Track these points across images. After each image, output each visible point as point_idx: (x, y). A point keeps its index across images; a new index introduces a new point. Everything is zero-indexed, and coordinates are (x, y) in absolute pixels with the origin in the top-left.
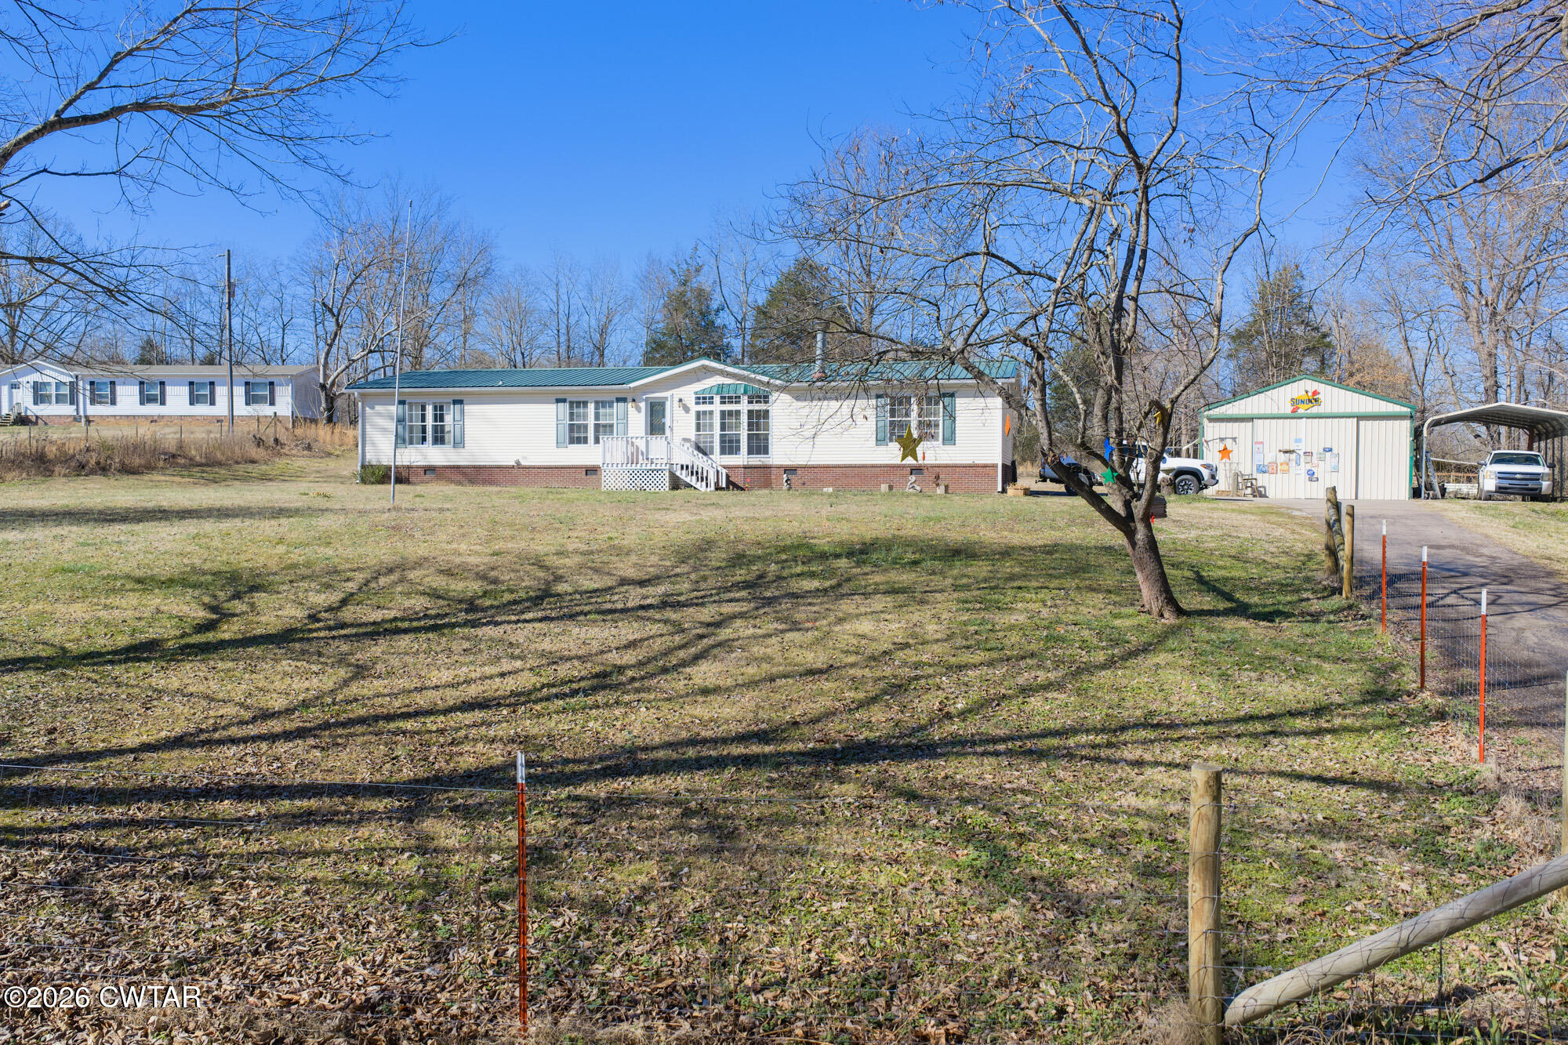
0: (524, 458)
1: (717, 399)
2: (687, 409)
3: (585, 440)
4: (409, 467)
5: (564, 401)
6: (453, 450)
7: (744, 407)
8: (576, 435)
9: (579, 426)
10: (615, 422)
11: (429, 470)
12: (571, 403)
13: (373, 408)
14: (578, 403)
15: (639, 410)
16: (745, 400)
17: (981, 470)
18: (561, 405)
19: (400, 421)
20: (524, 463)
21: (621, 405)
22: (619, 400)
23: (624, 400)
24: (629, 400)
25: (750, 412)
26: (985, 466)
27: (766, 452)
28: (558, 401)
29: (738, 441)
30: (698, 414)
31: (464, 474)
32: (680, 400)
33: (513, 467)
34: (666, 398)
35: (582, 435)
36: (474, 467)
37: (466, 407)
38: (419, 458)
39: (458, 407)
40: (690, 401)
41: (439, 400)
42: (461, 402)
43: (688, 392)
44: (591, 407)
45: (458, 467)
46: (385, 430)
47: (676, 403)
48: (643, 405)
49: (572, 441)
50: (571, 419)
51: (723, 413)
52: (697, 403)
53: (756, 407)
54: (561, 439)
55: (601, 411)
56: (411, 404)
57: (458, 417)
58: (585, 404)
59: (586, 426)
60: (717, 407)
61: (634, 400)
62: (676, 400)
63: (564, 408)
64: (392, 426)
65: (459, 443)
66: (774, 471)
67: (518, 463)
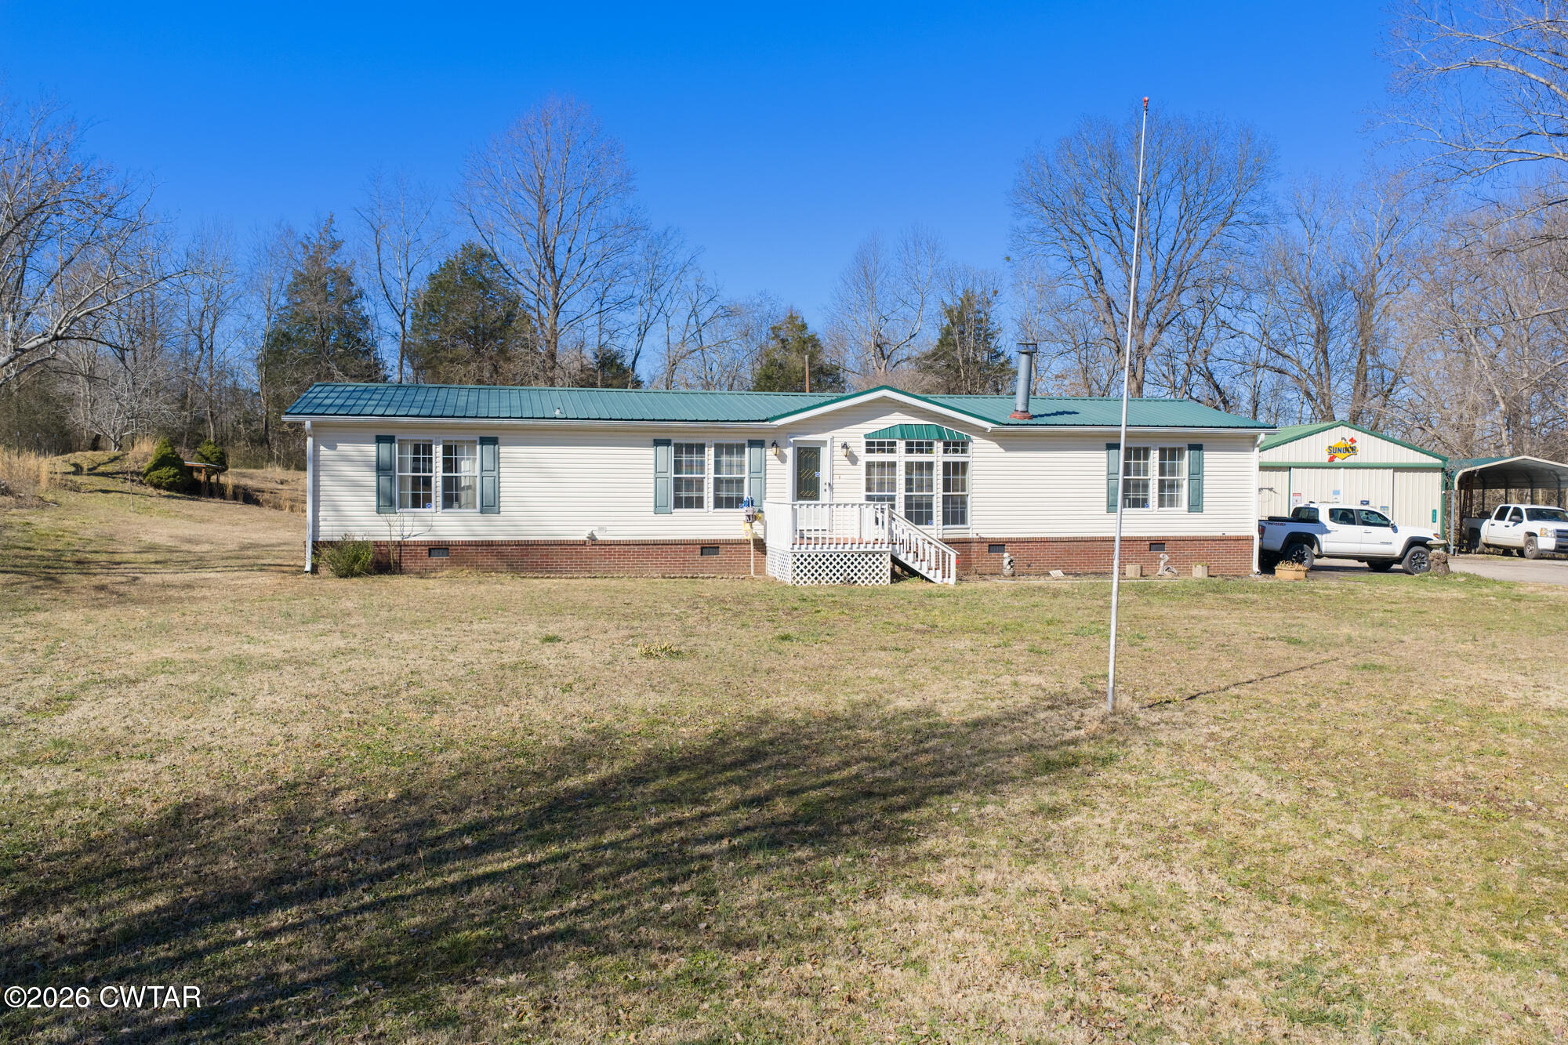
0: (601, 529)
1: (901, 445)
2: (853, 459)
3: (699, 503)
4: (399, 545)
5: (667, 443)
6: (481, 517)
7: (938, 456)
8: (683, 494)
9: (689, 482)
10: (746, 475)
11: (439, 549)
12: (678, 448)
13: (333, 447)
14: (690, 448)
15: (782, 458)
16: (939, 446)
17: (1232, 544)
18: (662, 449)
19: (383, 469)
20: (601, 537)
21: (756, 451)
22: (753, 444)
23: (760, 444)
24: (768, 443)
25: (946, 465)
26: (1238, 539)
27: (963, 521)
28: (657, 443)
29: (930, 506)
30: (869, 465)
31: (500, 555)
32: (845, 446)
33: (584, 543)
34: (824, 443)
35: (694, 494)
36: (518, 544)
37: (503, 450)
38: (418, 529)
39: (488, 448)
40: (859, 448)
41: (452, 437)
42: (494, 441)
43: (856, 435)
44: (710, 454)
45: (490, 544)
46: (355, 485)
47: (840, 453)
48: (789, 452)
49: (678, 503)
50: (678, 470)
51: (909, 465)
52: (869, 451)
53: (952, 458)
54: (661, 501)
55: (724, 458)
56: (402, 443)
57: (488, 465)
58: (701, 448)
59: (701, 481)
60: (900, 456)
61: (774, 444)
62: (838, 445)
63: (667, 454)
64: (370, 478)
65: (490, 506)
66: (975, 547)
67: (592, 538)
